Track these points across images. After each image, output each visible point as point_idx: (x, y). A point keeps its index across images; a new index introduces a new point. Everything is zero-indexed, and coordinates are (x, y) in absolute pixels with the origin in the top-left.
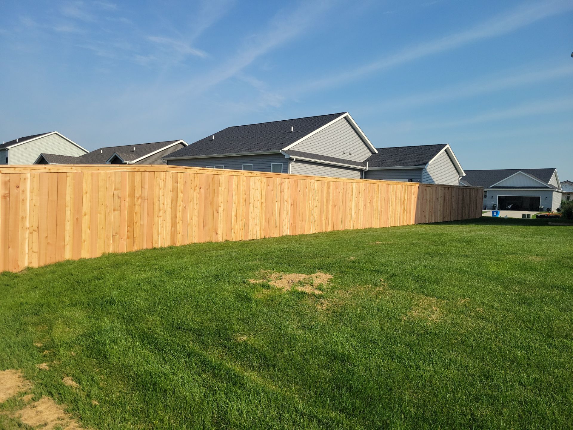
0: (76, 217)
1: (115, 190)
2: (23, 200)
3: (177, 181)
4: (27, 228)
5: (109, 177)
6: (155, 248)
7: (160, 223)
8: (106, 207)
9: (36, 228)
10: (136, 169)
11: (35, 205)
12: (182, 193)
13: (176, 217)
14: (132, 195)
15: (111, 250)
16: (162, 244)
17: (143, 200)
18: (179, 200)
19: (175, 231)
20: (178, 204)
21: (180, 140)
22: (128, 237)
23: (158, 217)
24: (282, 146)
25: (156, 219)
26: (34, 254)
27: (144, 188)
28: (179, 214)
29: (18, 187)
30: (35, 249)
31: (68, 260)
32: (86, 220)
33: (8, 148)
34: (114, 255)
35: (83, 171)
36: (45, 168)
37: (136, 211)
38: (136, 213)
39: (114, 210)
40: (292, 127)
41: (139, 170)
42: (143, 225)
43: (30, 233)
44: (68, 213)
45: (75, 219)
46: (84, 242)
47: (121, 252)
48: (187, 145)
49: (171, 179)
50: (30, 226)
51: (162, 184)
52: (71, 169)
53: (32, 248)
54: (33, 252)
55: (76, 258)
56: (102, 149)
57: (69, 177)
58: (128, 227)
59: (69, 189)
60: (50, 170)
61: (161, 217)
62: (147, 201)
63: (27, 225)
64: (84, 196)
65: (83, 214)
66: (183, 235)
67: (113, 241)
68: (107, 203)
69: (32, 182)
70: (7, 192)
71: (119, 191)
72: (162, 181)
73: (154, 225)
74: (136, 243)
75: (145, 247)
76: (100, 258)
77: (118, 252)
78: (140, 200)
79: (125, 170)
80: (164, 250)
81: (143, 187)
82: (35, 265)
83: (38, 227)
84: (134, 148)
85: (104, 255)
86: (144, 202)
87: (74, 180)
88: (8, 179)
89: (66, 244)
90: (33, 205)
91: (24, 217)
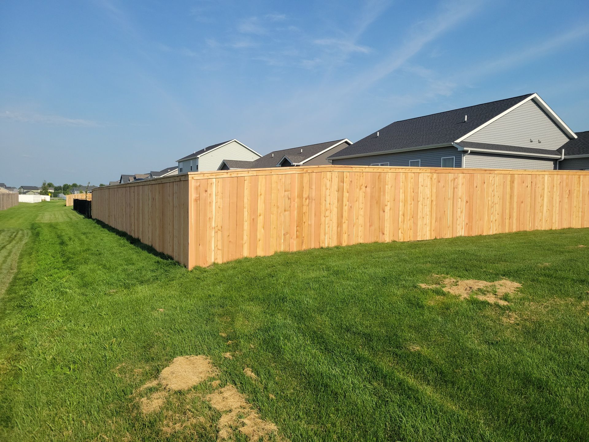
0: (253, 218)
1: (285, 191)
2: (210, 203)
3: (343, 180)
4: (213, 228)
5: (281, 179)
6: (322, 248)
7: (326, 223)
8: (278, 207)
9: (220, 228)
10: (304, 170)
11: (219, 208)
12: (348, 192)
13: (342, 217)
14: (300, 196)
15: (282, 249)
16: (329, 244)
17: (310, 201)
18: (345, 200)
19: (341, 230)
20: (344, 204)
21: (344, 139)
22: (297, 237)
23: (324, 217)
24: (454, 138)
25: (323, 219)
26: (219, 251)
27: (312, 189)
28: (345, 214)
29: (206, 191)
30: (220, 247)
31: (246, 258)
32: (260, 220)
33: (198, 156)
34: (285, 254)
35: (258, 174)
36: (227, 174)
37: (304, 211)
38: (304, 213)
39: (285, 211)
40: (466, 116)
41: (307, 171)
42: (311, 225)
43: (216, 232)
44: (246, 214)
45: (252, 220)
46: (259, 241)
47: (291, 251)
48: (352, 143)
49: (337, 179)
50: (216, 226)
51: (328, 183)
52: (248, 173)
53: (217, 246)
54: (218, 249)
55: (253, 256)
56: (273, 152)
57: (247, 180)
58: (297, 227)
59: (246, 192)
60: (231, 174)
61: (327, 217)
62: (314, 201)
63: (213, 225)
64: (259, 198)
65: (258, 215)
66: (349, 235)
67: (284, 240)
68: (279, 204)
69: (217, 186)
70: (198, 196)
71: (289, 192)
72: (329, 181)
73: (321, 225)
74: (304, 242)
75: (313, 247)
76: (273, 256)
77: (288, 251)
78: (308, 200)
79: (294, 172)
80: (331, 249)
81: (310, 188)
82: (220, 261)
83: (222, 227)
84: (302, 150)
85: (276, 253)
86: (312, 202)
87: (250, 183)
88: (199, 184)
89: (244, 242)
90: (218, 207)
91: (211, 218)
